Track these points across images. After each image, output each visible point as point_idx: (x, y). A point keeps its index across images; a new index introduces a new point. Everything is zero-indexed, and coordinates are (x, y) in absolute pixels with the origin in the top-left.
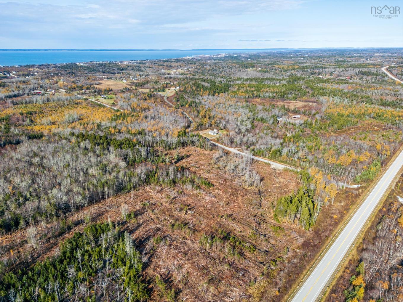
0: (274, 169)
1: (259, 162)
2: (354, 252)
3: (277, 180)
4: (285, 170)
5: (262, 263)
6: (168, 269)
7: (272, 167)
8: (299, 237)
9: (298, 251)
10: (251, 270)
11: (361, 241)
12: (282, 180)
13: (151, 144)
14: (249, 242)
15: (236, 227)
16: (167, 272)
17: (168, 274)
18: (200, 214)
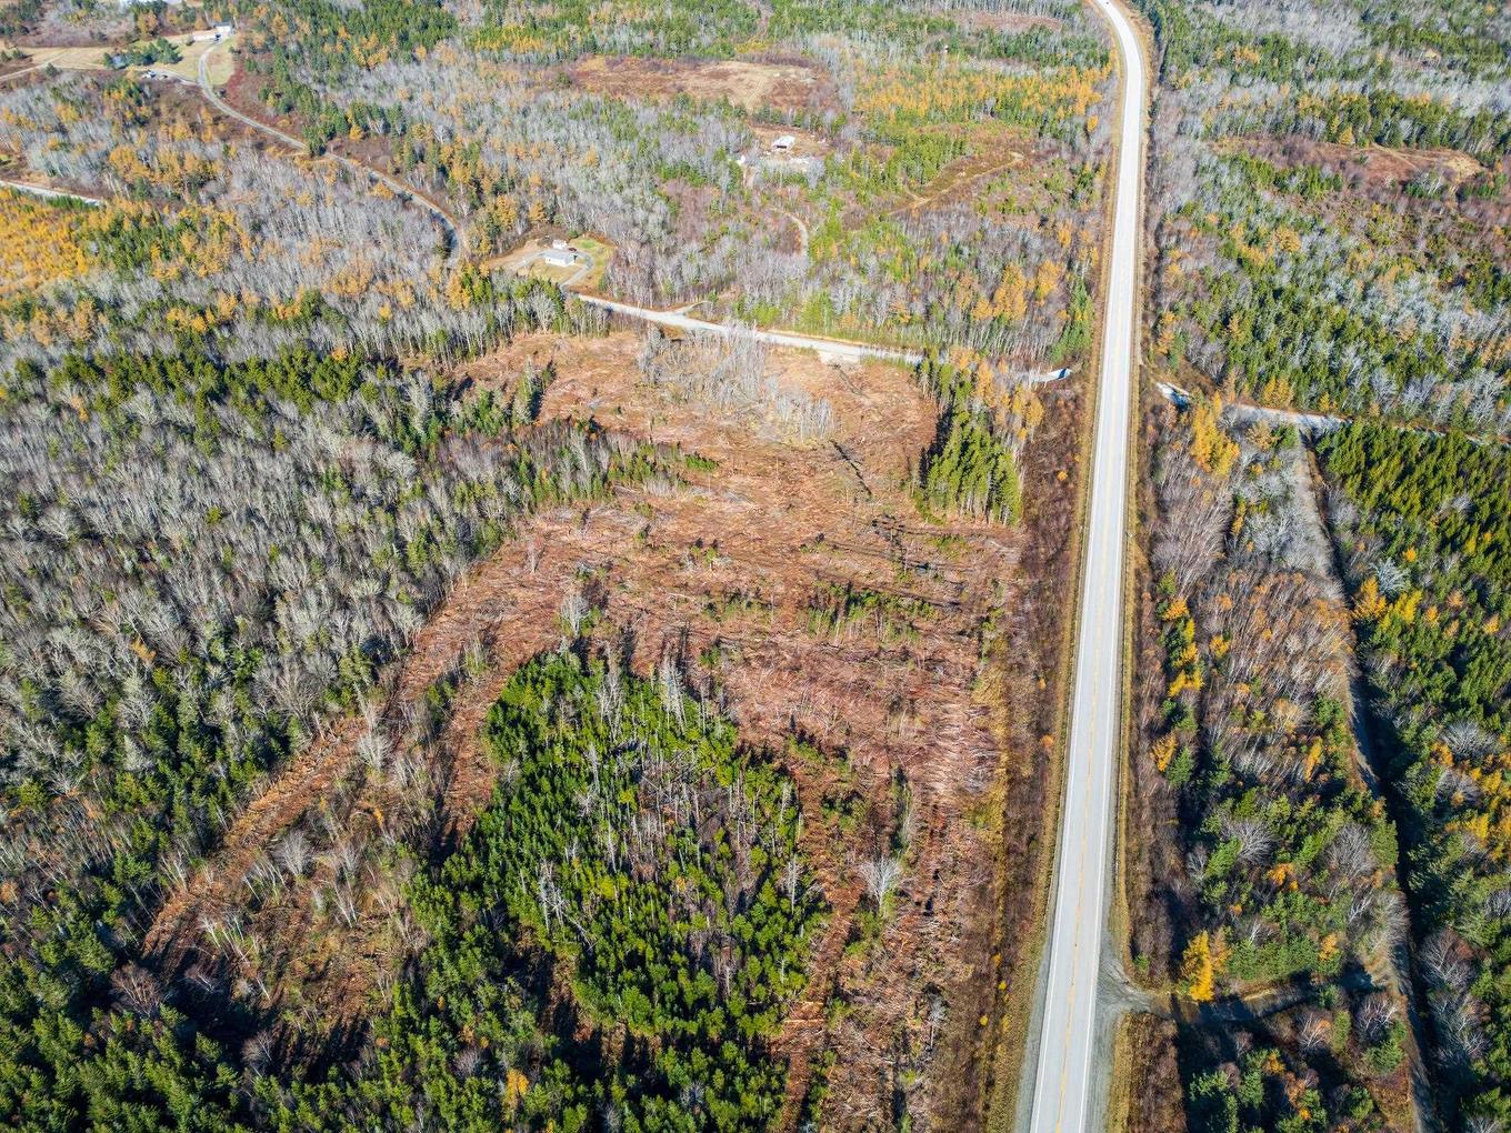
0: (837, 366)
1: (780, 350)
2: (1134, 549)
3: (867, 402)
4: (868, 362)
5: (962, 633)
6: (785, 716)
7: (825, 357)
8: (1005, 549)
9: (1020, 581)
10: (951, 656)
11: (1136, 521)
12: (878, 398)
13: (381, 348)
14: (907, 595)
15: (854, 567)
16: (787, 723)
17: (793, 725)
18: (745, 556)
